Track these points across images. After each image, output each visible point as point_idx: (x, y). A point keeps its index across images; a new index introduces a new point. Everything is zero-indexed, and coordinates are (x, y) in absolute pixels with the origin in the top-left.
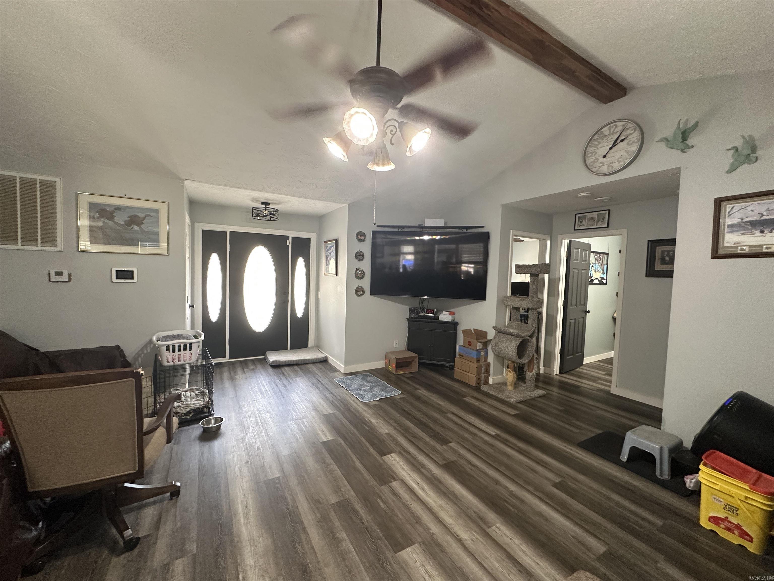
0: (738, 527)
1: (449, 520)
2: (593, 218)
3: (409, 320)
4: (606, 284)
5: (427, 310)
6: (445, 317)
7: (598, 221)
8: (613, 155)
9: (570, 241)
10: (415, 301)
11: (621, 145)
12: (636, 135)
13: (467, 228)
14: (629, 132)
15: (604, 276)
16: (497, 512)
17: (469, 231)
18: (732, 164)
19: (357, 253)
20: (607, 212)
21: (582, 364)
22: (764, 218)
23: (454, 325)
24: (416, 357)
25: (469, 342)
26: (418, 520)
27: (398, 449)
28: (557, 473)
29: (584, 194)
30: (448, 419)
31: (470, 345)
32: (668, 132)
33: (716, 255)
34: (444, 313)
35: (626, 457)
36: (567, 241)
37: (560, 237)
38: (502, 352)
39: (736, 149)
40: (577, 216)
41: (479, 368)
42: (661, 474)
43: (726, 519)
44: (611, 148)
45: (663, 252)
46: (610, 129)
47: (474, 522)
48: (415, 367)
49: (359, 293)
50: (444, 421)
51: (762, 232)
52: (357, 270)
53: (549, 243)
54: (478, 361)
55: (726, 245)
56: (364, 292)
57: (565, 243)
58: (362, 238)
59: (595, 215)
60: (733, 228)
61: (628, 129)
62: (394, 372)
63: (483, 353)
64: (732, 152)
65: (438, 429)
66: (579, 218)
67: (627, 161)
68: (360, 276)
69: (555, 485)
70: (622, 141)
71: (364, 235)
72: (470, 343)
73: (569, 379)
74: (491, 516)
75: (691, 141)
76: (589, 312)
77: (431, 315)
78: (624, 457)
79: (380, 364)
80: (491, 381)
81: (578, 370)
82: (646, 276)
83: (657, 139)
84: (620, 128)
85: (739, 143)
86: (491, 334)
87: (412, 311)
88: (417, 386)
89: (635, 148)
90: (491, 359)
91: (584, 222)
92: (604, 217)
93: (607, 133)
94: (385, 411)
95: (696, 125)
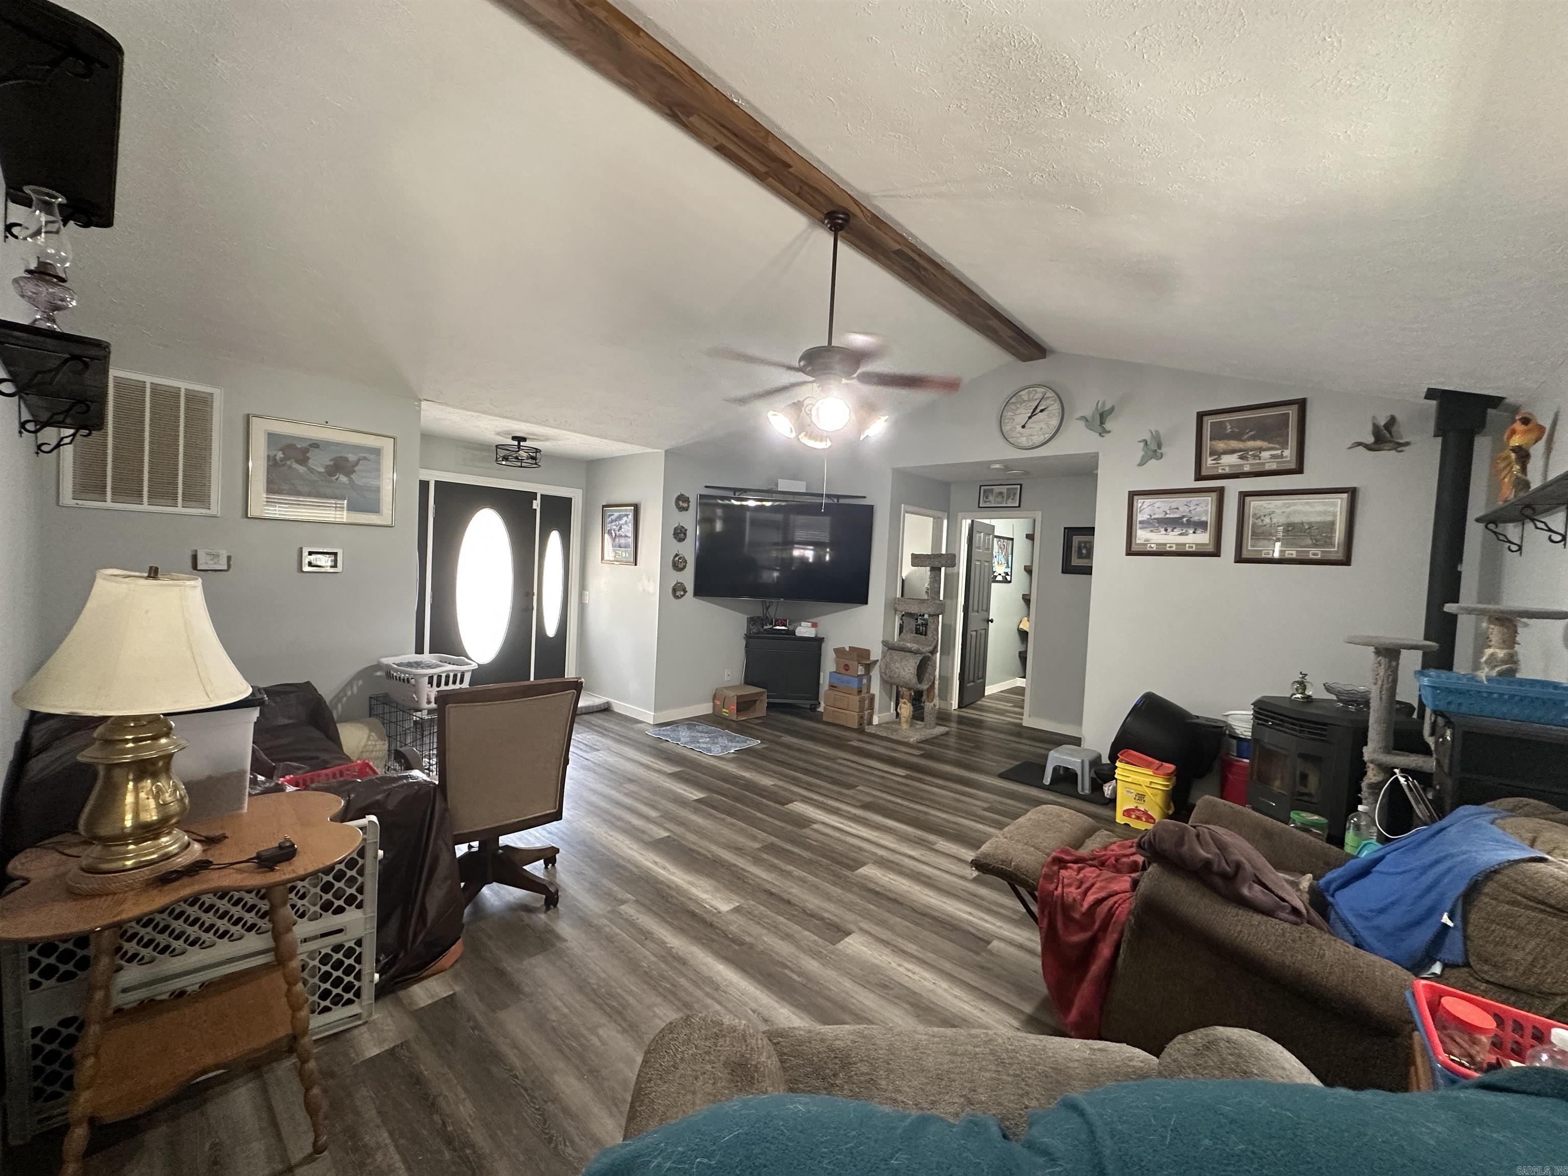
0: (1145, 813)
1: (892, 845)
2: (1001, 493)
3: (748, 637)
4: (1010, 582)
5: (776, 620)
6: (804, 630)
7: (1008, 498)
8: (1032, 425)
9: (973, 521)
10: (755, 607)
11: (1041, 416)
12: (1055, 407)
13: (838, 497)
14: (1049, 402)
15: (1008, 570)
16: (936, 834)
17: (842, 501)
18: (1143, 457)
19: (676, 529)
20: (1019, 487)
21: (983, 695)
22: (1168, 516)
23: (818, 642)
24: (763, 693)
25: (846, 665)
26: (861, 849)
27: (800, 798)
28: (985, 800)
29: (998, 466)
30: (840, 764)
31: (847, 670)
32: (1088, 410)
33: (1130, 553)
34: (803, 624)
35: (1049, 780)
36: (969, 521)
37: (960, 515)
38: (895, 676)
39: (1145, 442)
40: (982, 488)
41: (862, 701)
42: (1083, 789)
43: (1137, 809)
44: (1030, 418)
45: (1080, 543)
46: (1029, 393)
47: (916, 843)
48: (761, 710)
49: (678, 593)
50: (837, 767)
51: (1166, 530)
52: (677, 555)
53: (945, 522)
54: (860, 692)
55: (1138, 542)
56: (685, 592)
57: (966, 524)
58: (685, 505)
59: (1004, 489)
60: (1146, 524)
61: (1048, 398)
62: (734, 718)
63: (865, 681)
64: (1142, 444)
65: (835, 775)
66: (985, 491)
67: (1047, 436)
68: (681, 566)
69: (985, 809)
70: (1042, 411)
71: (687, 500)
72: (847, 668)
73: (969, 713)
74: (932, 838)
75: (1108, 426)
76: (992, 621)
77: (783, 628)
78: (1047, 780)
79: (706, 708)
80: (876, 721)
81: (979, 702)
82: (1063, 572)
83: (1078, 415)
84: (1039, 396)
85: (1147, 437)
86: (876, 653)
87: (752, 621)
88: (779, 734)
89: (1055, 422)
90: (876, 688)
91: (991, 498)
92: (1015, 494)
93: (1026, 398)
94: (752, 763)
95: (1112, 409)
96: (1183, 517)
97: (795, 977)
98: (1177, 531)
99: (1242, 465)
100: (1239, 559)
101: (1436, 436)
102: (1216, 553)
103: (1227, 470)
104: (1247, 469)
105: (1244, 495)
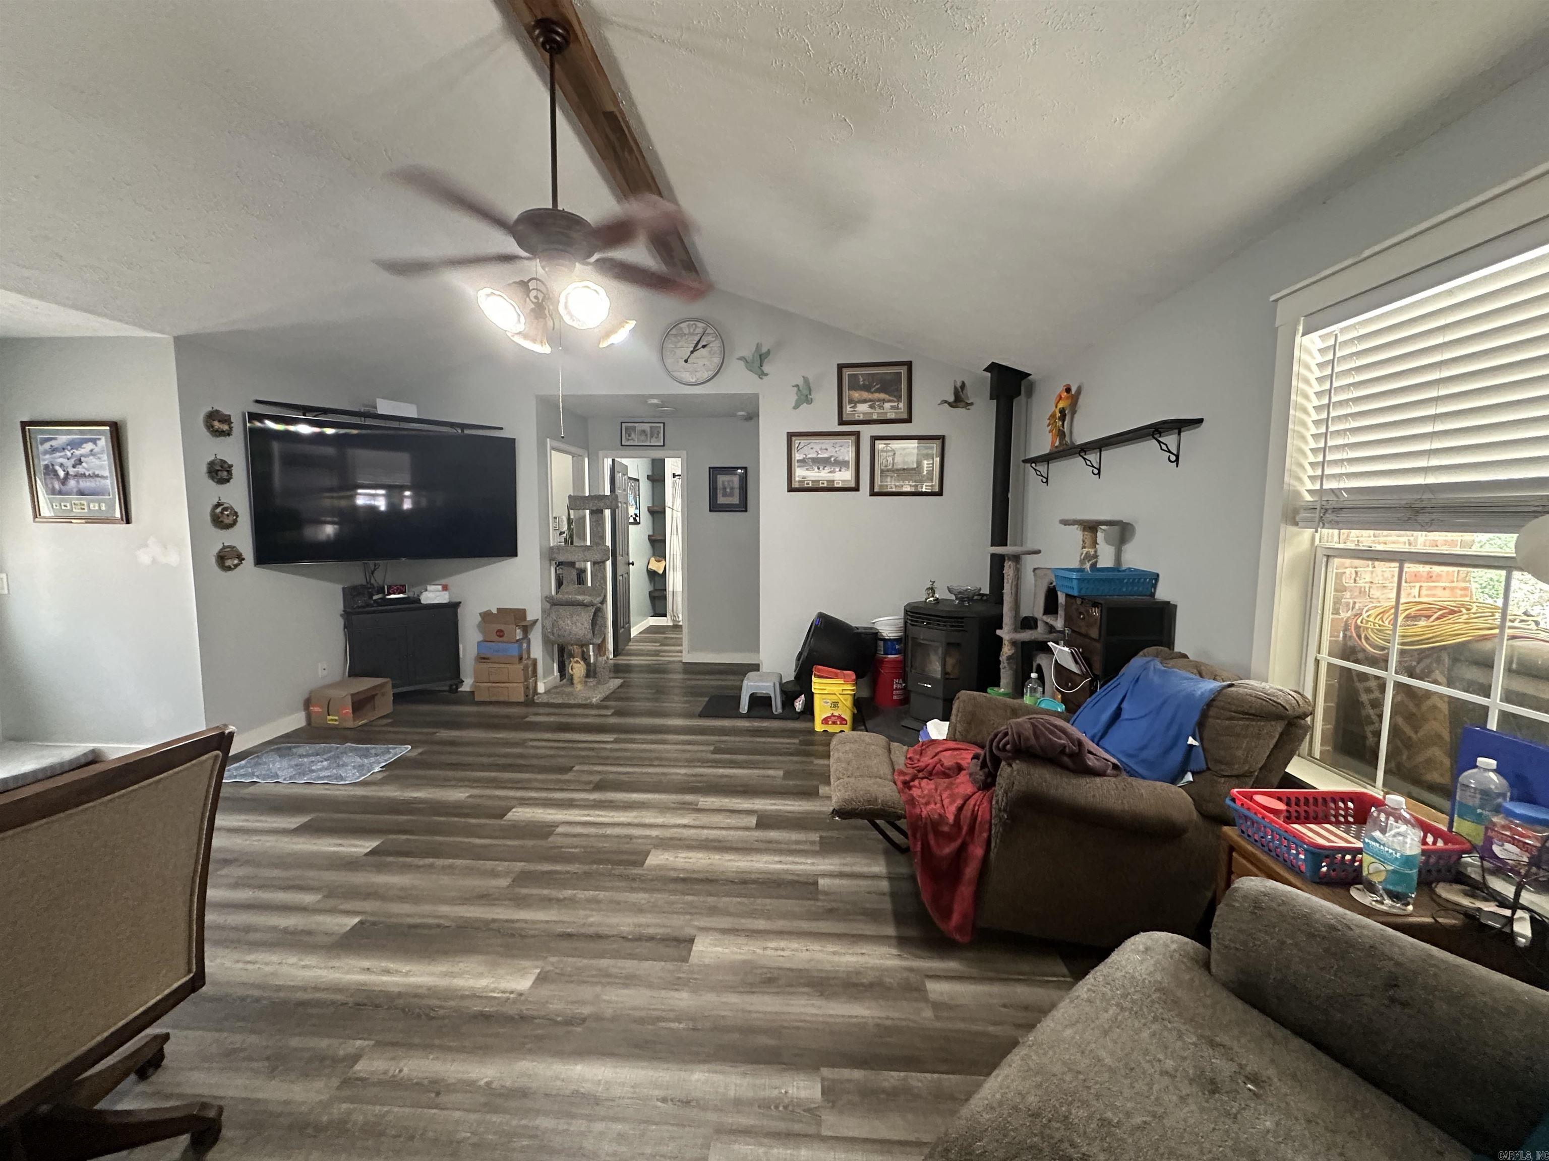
0: (839, 717)
1: (660, 820)
2: (644, 431)
3: (348, 615)
4: (639, 523)
5: (389, 587)
6: (433, 595)
7: (652, 437)
8: (695, 361)
9: (613, 460)
10: (355, 573)
11: (702, 352)
12: (716, 345)
13: (463, 426)
14: (710, 338)
15: (637, 512)
16: (692, 793)
17: (467, 432)
18: (797, 401)
19: (211, 464)
20: (662, 425)
21: (630, 639)
22: (819, 456)
23: (453, 607)
24: (386, 683)
25: (501, 631)
26: (630, 837)
27: (516, 802)
28: (707, 744)
29: (655, 401)
30: (533, 747)
31: (501, 636)
32: (747, 351)
33: (791, 489)
34: (429, 588)
35: (746, 708)
36: (610, 461)
37: (601, 453)
38: (566, 634)
39: (797, 386)
40: (624, 425)
41: (526, 669)
42: (777, 709)
43: (833, 715)
44: (692, 352)
45: (723, 482)
46: (688, 326)
47: (679, 809)
48: (385, 705)
49: (229, 563)
50: (533, 751)
51: (819, 469)
52: (219, 505)
53: (586, 460)
54: (521, 659)
55: (796, 479)
56: (241, 559)
57: (608, 462)
58: (225, 427)
59: (646, 427)
60: (803, 462)
61: (709, 334)
62: (350, 724)
63: (525, 645)
64: (796, 389)
65: (542, 762)
66: (627, 428)
67: (711, 373)
68: (228, 521)
69: (713, 752)
70: (704, 347)
71: (226, 420)
72: (500, 633)
74: (689, 798)
75: (766, 368)
76: (633, 564)
77: (401, 596)
78: (744, 707)
80: (541, 688)
81: (627, 648)
82: (710, 511)
83: (737, 356)
84: (699, 331)
85: (800, 382)
86: (534, 612)
87: (351, 594)
88: (430, 730)
89: (717, 360)
90: (537, 651)
91: (633, 435)
92: (659, 433)
93: (686, 331)
94: (418, 777)
95: (769, 352)
96: (831, 457)
97: (675, 1025)
98: (827, 469)
99: (872, 413)
100: (873, 494)
101: (991, 398)
102: (856, 489)
103: (861, 417)
104: (875, 417)
105: (874, 439)
